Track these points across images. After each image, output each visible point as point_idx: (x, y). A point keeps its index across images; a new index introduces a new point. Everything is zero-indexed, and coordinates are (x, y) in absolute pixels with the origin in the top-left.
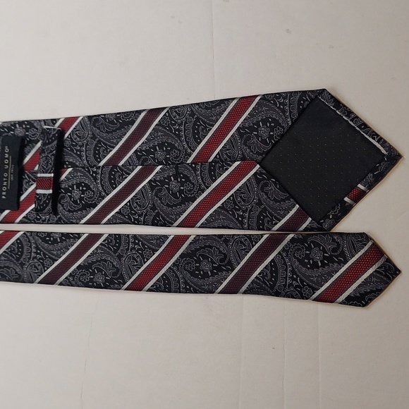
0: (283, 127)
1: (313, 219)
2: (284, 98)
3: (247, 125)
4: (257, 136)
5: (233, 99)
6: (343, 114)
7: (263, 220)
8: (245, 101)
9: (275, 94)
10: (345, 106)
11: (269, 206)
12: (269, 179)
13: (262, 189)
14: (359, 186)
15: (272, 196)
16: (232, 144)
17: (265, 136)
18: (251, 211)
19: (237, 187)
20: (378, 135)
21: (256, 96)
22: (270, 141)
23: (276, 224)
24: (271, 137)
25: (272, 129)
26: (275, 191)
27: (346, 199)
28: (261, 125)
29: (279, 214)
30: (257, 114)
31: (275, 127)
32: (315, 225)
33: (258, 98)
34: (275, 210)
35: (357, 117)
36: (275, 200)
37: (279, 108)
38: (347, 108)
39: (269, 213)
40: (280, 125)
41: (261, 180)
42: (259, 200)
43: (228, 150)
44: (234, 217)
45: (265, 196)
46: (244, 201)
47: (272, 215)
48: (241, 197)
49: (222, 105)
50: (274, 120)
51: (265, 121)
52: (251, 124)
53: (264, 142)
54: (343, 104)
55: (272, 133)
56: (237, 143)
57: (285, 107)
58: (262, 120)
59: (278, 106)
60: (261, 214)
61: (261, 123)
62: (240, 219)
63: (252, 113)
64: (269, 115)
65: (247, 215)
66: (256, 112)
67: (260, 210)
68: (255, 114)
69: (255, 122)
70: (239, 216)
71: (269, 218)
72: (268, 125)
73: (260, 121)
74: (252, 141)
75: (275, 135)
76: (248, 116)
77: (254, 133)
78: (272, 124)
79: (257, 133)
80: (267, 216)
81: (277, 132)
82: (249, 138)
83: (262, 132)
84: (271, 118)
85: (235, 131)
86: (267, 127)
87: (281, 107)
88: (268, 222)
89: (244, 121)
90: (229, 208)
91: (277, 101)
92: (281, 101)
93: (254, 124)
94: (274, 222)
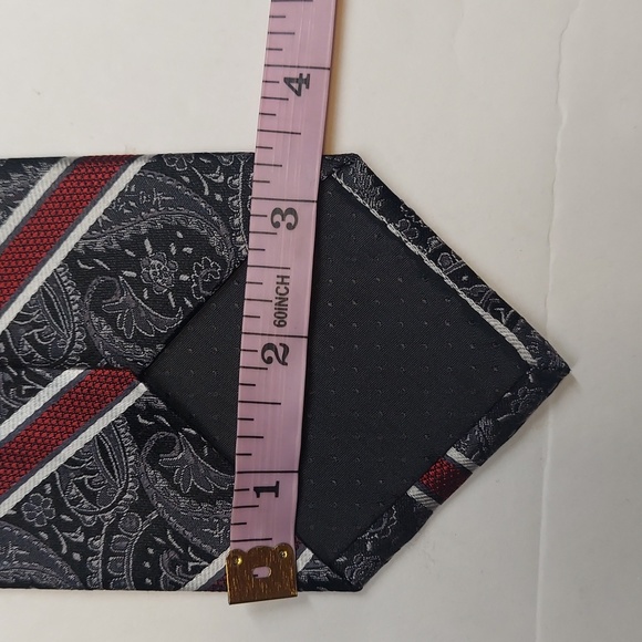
0: (221, 260)
1: (316, 555)
2: (228, 172)
3: (99, 247)
4: (137, 284)
5: (53, 161)
6: (407, 234)
7: (154, 560)
8: (92, 172)
9: (198, 155)
10: (411, 212)
11: (176, 514)
12: (176, 428)
13: (153, 460)
14: (453, 453)
15: (186, 481)
16: (51, 306)
17: (163, 285)
18: (113, 529)
19: (68, 452)
21: (131, 159)
22: (180, 302)
23: (198, 570)
24: (181, 290)
25: (185, 264)
26: (195, 466)
27: (414, 492)
28: (149, 248)
29: (208, 538)
30: (135, 212)
31: (195, 257)
32: (324, 573)
33: (133, 170)
34: (194, 526)
35: (446, 248)
36: (196, 496)
37: (210, 200)
38: (418, 218)
39: (176, 534)
40: (211, 251)
41: (149, 431)
42: (141, 492)
43: (36, 326)
44: (58, 548)
45: (162, 483)
46: (91, 497)
47: (185, 543)
48: (80, 485)
49: (15, 176)
50: (192, 237)
51: (161, 238)
52: (115, 245)
53: (159, 303)
54: (405, 207)
55: (184, 278)
56: (66, 302)
57: (230, 199)
58: (152, 234)
59: (207, 193)
60: (146, 540)
61: (147, 242)
62: (77, 556)
63: (117, 208)
64: (176, 218)
65: (99, 543)
66: (129, 207)
67: (143, 526)
68: (126, 211)
69: (127, 236)
70: (73, 547)
71: (177, 551)
72: (173, 250)
73: (144, 237)
74: (121, 300)
75: (195, 285)
76: (105, 218)
77: (125, 273)
78: (185, 250)
79: (134, 274)
80: (169, 546)
81: (203, 273)
82: (107, 291)
83: (151, 271)
84: (183, 230)
85: (60, 266)
86: (170, 257)
87: (218, 197)
88: (173, 564)
89: (90, 231)
90: (40, 520)
91: (205, 178)
92: (217, 178)
93: (124, 245)
94: (191, 564)
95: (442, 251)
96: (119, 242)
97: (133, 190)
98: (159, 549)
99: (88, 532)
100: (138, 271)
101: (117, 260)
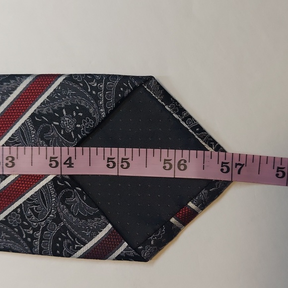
0: (94, 119)
1: (129, 245)
2: (98, 82)
3: (44, 112)
4: (59, 128)
5: (28, 75)
6: (173, 110)
7: (61, 243)
8: (43, 81)
9: (86, 75)
10: (176, 101)
11: (71, 224)
12: (73, 187)
13: (63, 201)
14: (190, 204)
15: (76, 210)
16: (23, 135)
17: (70, 128)
18: (44, 229)
19: (28, 195)
20: (215, 142)
21: (59, 76)
22: (76, 136)
23: (79, 248)
24: (77, 131)
25: (79, 120)
26: (80, 204)
27: (173, 220)
28: (65, 113)
29: (84, 235)
30: (60, 98)
31: (83, 117)
32: (132, 253)
33: (60, 80)
34: (79, 230)
35: (190, 117)
36: (80, 216)
37: (90, 93)
38: (178, 104)
39: (71, 233)
40: (90, 115)
41: (62, 188)
42: (57, 214)
43: (17, 143)
44: (21, 236)
45: (66, 211)
46: (36, 215)
47: (74, 236)
48: (32, 210)
49: (12, 81)
50: (83, 109)
51: (70, 109)
52: (51, 111)
53: (67, 136)
54: (173, 99)
55: (78, 126)
56: (29, 134)
57: (99, 93)
58: (66, 107)
59: (89, 90)
60: (58, 234)
61: (64, 110)
62: (29, 239)
63: (53, 96)
64: (76, 101)
65: (39, 234)
66: (58, 96)
67: (57, 228)
68: (56, 97)
69: (56, 108)
70: (28, 235)
71: (71, 240)
72: (75, 114)
73: (63, 108)
74: (52, 134)
75: (83, 129)
76: (47, 100)
77: (54, 123)
78: (79, 114)
79: (58, 124)
80: (67, 238)
81: (86, 124)
82: (46, 130)
83: (65, 123)
84: (79, 106)
85: (28, 119)
86: (73, 117)
87: (94, 92)
88: (69, 245)
89: (41, 105)
90: (15, 223)
91: (89, 85)
92: (93, 84)
93: (55, 111)
94: (76, 246)
95: (188, 118)
96: (53, 110)
97: (59, 88)
98: (63, 239)
99: (35, 230)
100: (60, 122)
101: (51, 117)
